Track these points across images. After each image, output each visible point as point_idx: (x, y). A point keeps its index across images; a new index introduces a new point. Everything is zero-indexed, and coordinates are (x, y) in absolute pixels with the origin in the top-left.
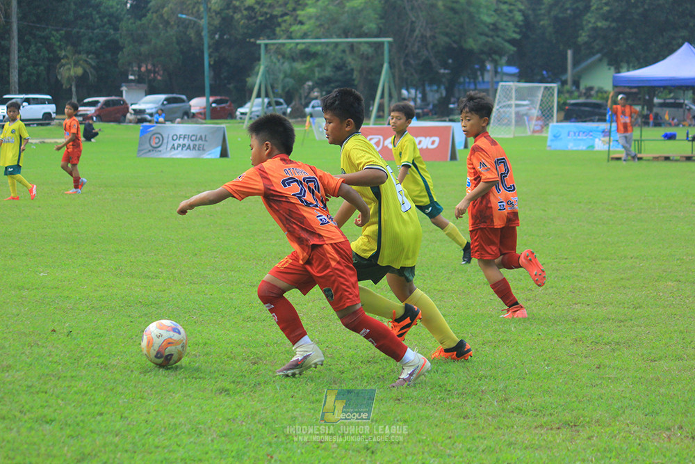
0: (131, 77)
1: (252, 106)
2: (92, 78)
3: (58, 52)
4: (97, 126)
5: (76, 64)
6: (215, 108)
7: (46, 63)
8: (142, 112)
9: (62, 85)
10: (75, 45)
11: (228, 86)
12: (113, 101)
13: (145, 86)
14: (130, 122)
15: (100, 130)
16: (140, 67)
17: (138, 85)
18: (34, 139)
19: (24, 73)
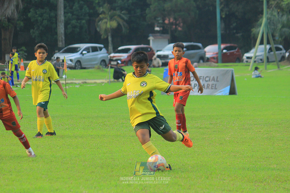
0: (157, 29)
1: (256, 52)
2: (124, 30)
5: (112, 18)
6: (225, 53)
7: (88, 18)
8: (165, 57)
9: (101, 35)
10: (111, 3)
11: (237, 35)
12: (142, 48)
13: (168, 36)
16: (164, 21)
17: (162, 35)
18: (77, 80)
19: (69, 26)
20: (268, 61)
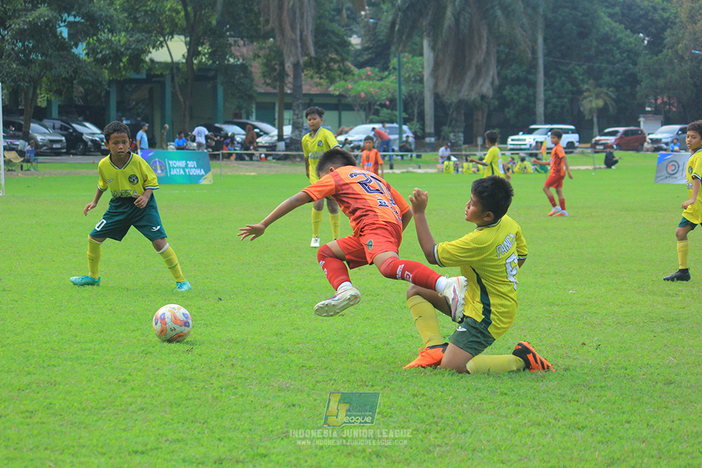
0: (648, 109)
2: (612, 110)
3: (581, 85)
4: (617, 154)
5: (597, 97)
7: (570, 96)
8: (658, 141)
9: (584, 116)
10: (596, 79)
12: (632, 131)
13: (661, 117)
14: (647, 150)
15: (620, 158)
16: (656, 100)
17: (655, 116)
19: (549, 106)
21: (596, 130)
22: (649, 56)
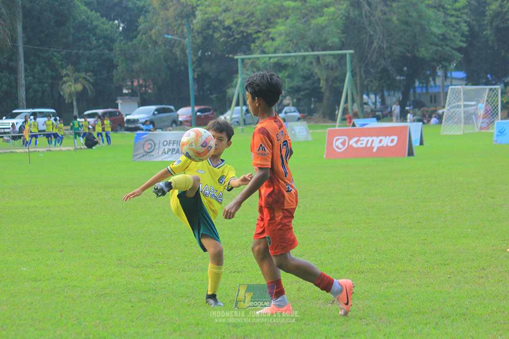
0: (125, 91)
1: (232, 114)
2: (90, 93)
3: (60, 70)
5: (76, 81)
6: (199, 116)
7: (50, 81)
8: (135, 121)
9: (65, 100)
10: (75, 64)
11: (210, 96)
12: (110, 112)
13: (138, 99)
16: (132, 82)
17: (132, 98)
18: (41, 148)
19: (31, 90)
20: (245, 124)
21: (76, 113)
22: (124, 42)
